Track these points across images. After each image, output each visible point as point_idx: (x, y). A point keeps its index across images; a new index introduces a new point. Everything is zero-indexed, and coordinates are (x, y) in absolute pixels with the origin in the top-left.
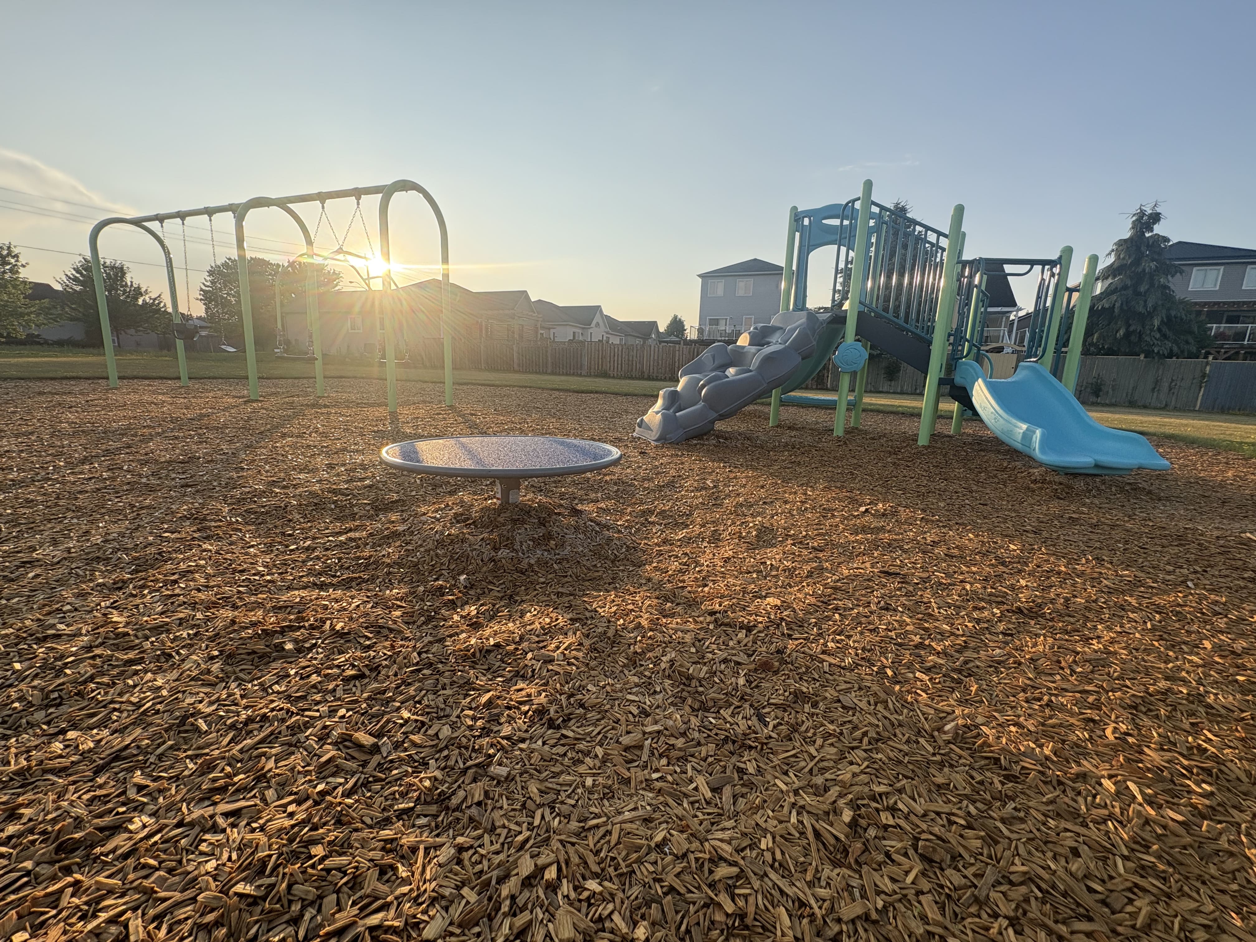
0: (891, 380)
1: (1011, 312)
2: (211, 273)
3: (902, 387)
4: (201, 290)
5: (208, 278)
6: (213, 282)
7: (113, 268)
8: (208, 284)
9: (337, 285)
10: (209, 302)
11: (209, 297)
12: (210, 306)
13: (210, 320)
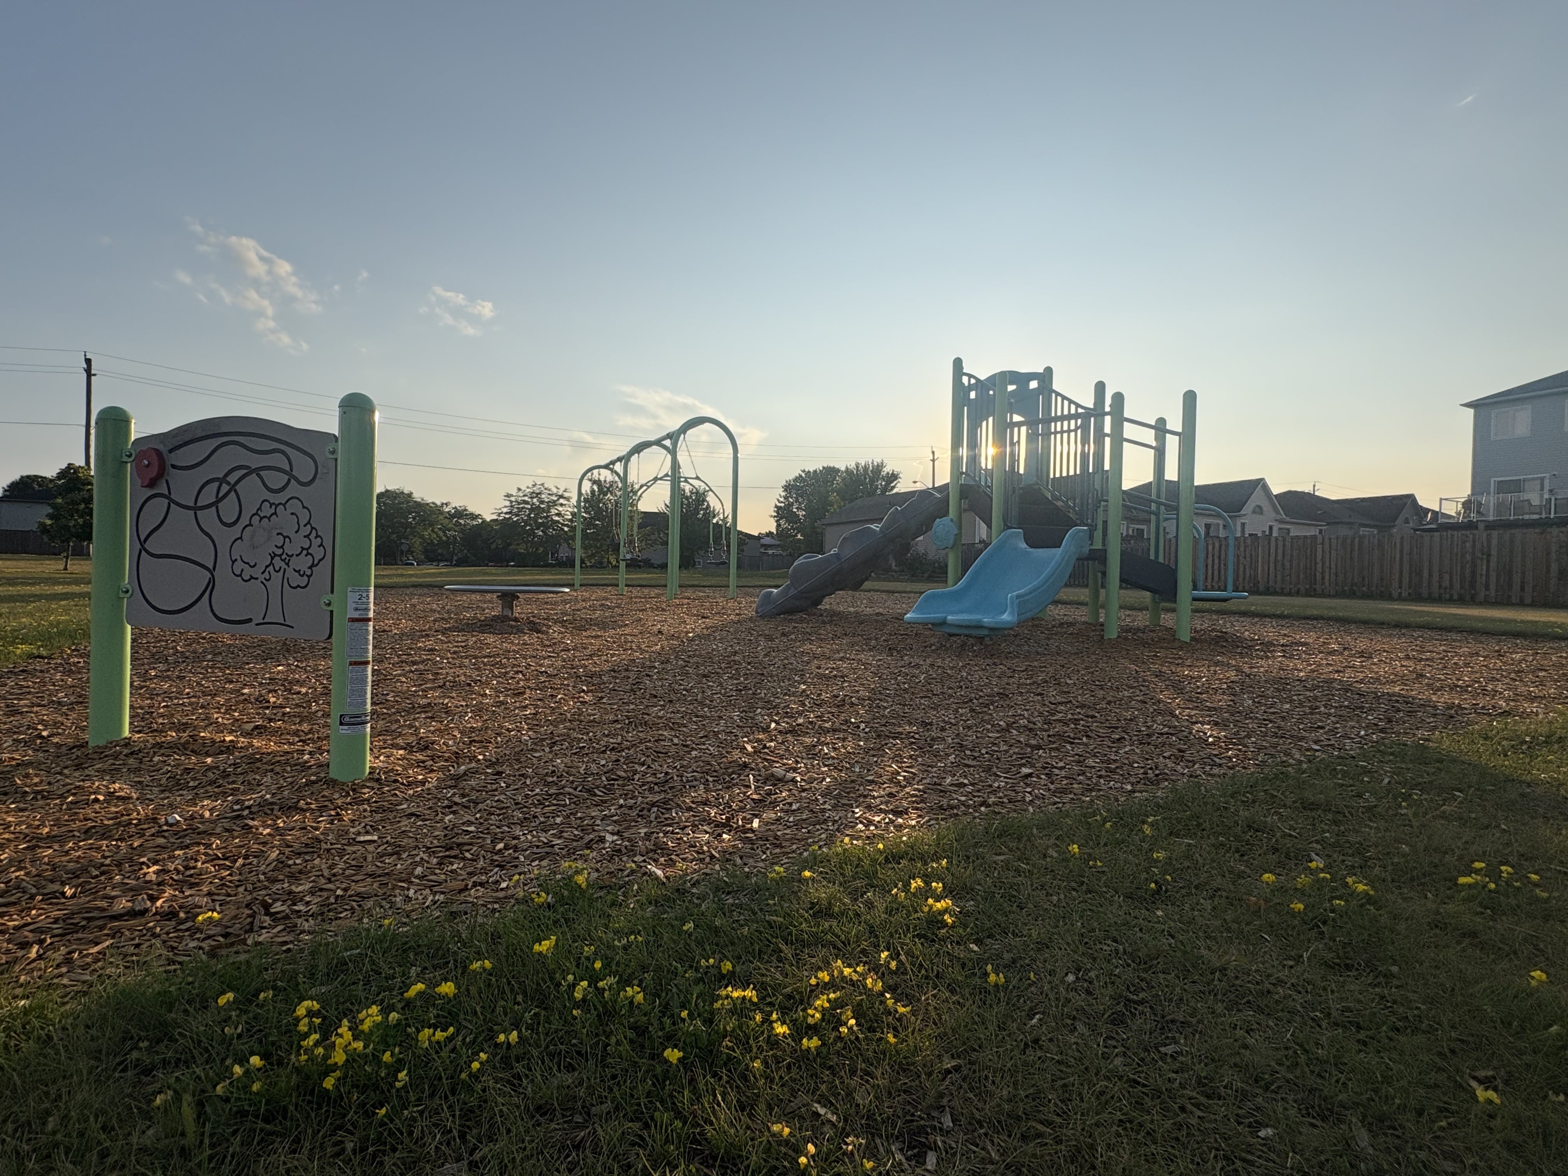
2: (786, 488)
4: (776, 506)
5: (783, 494)
6: (786, 498)
7: (698, 493)
8: (782, 499)
9: (894, 487)
10: (781, 518)
11: (782, 513)
12: (782, 522)
13: (781, 533)
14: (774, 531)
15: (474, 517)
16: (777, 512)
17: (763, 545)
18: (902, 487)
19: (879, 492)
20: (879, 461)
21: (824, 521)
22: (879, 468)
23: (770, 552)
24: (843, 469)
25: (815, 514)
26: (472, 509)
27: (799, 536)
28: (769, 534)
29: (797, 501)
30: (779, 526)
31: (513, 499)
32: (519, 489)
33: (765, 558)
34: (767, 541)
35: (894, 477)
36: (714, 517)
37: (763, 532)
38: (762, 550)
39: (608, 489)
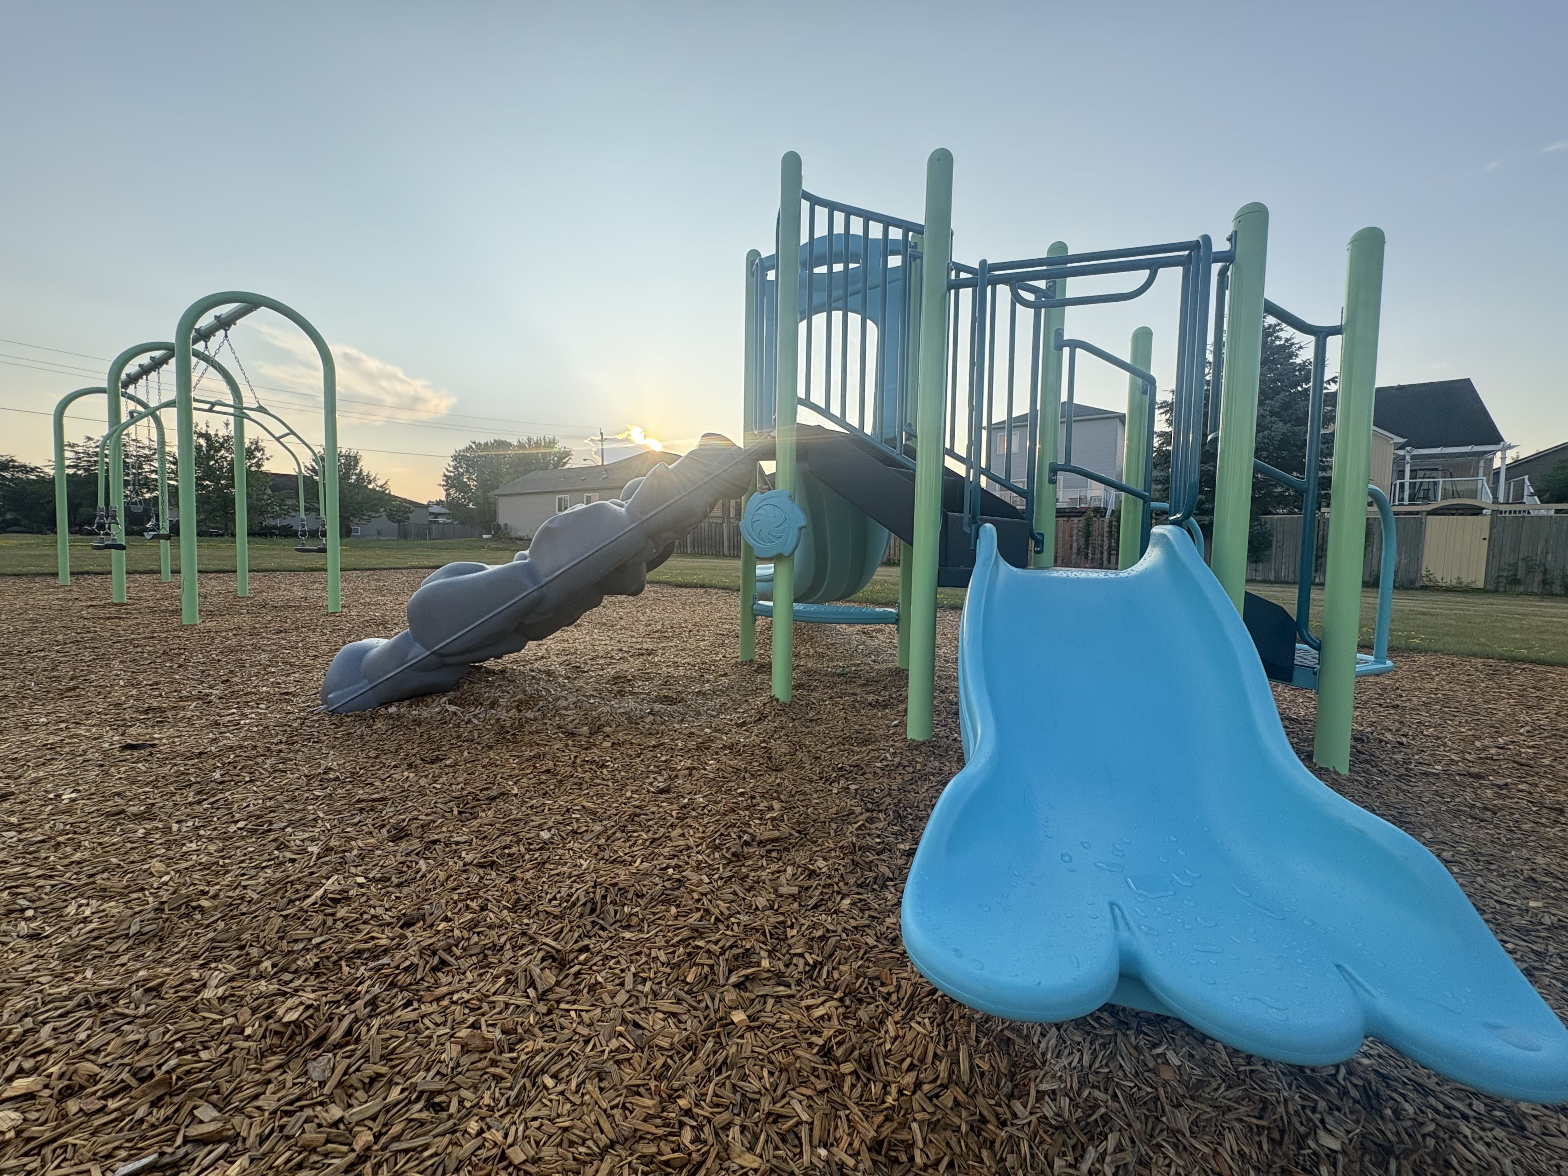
0: (1256, 562)
1: (1494, 452)
2: (455, 458)
3: (1277, 573)
4: (445, 475)
5: (452, 464)
6: (455, 468)
7: (347, 457)
8: (451, 469)
9: (566, 463)
10: (451, 487)
11: (452, 482)
12: (452, 491)
13: (450, 505)
14: (444, 499)
15: (24, 469)
16: (446, 481)
17: (431, 514)
18: (574, 463)
19: (551, 466)
20: (551, 437)
21: (497, 492)
22: (552, 443)
23: (441, 520)
24: (515, 443)
25: (486, 486)
26: (21, 459)
27: (471, 506)
28: (439, 503)
29: (467, 471)
30: (448, 495)
31: (80, 450)
32: (89, 439)
33: (434, 526)
34: (436, 509)
35: (567, 454)
36: (370, 482)
37: (434, 500)
38: (431, 518)
39: (222, 445)
